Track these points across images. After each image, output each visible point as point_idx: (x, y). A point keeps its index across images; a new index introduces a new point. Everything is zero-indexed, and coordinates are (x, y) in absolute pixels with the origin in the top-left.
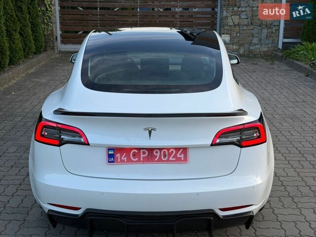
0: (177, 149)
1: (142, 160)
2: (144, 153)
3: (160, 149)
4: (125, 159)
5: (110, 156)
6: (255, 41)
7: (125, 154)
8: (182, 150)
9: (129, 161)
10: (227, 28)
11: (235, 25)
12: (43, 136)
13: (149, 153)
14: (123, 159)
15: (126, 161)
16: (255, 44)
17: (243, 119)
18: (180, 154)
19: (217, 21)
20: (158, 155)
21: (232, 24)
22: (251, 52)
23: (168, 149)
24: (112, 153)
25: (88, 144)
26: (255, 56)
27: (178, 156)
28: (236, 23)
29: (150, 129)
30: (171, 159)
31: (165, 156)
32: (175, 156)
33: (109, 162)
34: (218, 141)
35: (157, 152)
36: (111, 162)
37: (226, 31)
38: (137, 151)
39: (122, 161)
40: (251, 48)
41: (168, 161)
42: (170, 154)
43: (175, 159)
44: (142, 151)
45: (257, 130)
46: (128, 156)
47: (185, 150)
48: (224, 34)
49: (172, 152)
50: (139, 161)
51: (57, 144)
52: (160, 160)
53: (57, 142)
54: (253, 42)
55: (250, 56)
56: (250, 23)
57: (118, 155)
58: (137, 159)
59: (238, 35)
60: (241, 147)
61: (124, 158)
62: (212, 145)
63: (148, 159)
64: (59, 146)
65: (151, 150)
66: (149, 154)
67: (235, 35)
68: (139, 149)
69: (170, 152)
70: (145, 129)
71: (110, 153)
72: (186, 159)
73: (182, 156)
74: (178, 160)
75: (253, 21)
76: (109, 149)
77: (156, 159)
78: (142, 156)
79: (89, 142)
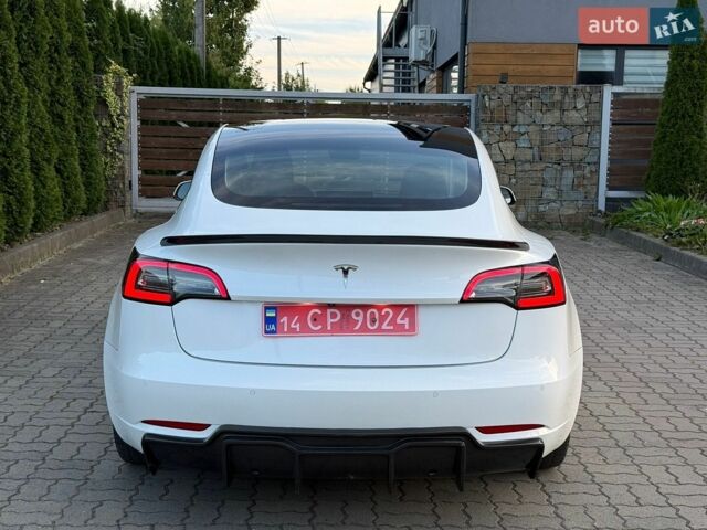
0: (397, 307)
1: (329, 328)
2: (334, 316)
3: (365, 307)
4: (298, 326)
5: (268, 321)
7: (297, 317)
8: (405, 310)
9: (305, 330)
12: (139, 287)
13: (343, 315)
14: (292, 326)
15: (298, 330)
18: (403, 319)
20: (360, 319)
23: (380, 308)
25: (228, 298)
27: (399, 321)
29: (346, 268)
30: (384, 327)
31: (373, 321)
33: (266, 332)
34: (473, 295)
35: (358, 314)
38: (320, 312)
39: (292, 331)
41: (379, 331)
42: (382, 319)
43: (392, 328)
44: (329, 311)
46: (303, 321)
47: (410, 308)
49: (387, 313)
50: (324, 331)
51: (168, 301)
52: (364, 330)
53: (167, 298)
57: (285, 319)
58: (320, 327)
60: (518, 308)
61: (295, 324)
62: (462, 301)
63: (342, 327)
64: (171, 303)
65: (346, 308)
66: (342, 318)
68: (324, 307)
69: (383, 313)
70: (337, 268)
72: (413, 328)
73: (406, 322)
74: (398, 330)
76: (267, 308)
77: (357, 328)
78: (330, 321)
79: (230, 294)
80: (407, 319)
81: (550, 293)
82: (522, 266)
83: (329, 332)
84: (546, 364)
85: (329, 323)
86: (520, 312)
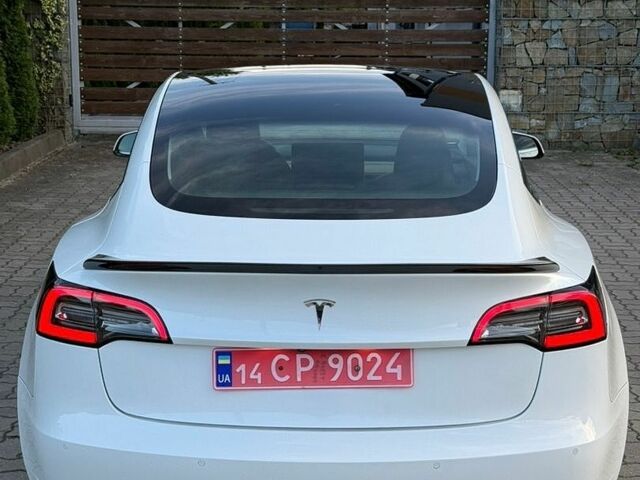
0: (387, 353)
1: (299, 379)
2: (305, 363)
3: (345, 353)
4: (259, 376)
5: (221, 370)
6: (587, 105)
7: (258, 365)
8: (397, 355)
9: (269, 382)
10: (512, 72)
11: (534, 67)
12: (56, 322)
13: (316, 362)
14: (252, 376)
15: (259, 382)
16: (588, 116)
17: (547, 280)
18: (394, 366)
19: (487, 56)
20: (339, 367)
21: (526, 63)
22: (577, 134)
23: (364, 353)
24: (228, 362)
25: (169, 341)
26: (587, 146)
27: (389, 369)
28: (538, 61)
29: (319, 303)
30: (371, 377)
31: (356, 370)
32: (381, 371)
33: (218, 385)
34: (486, 334)
35: (336, 361)
36: (223, 385)
37: (510, 81)
38: (286, 358)
39: (251, 383)
40: (578, 125)
41: (364, 381)
42: (368, 367)
43: (380, 378)
44: (299, 357)
45: (581, 309)
46: (265, 370)
47: (404, 354)
48: (505, 88)
49: (374, 359)
50: (292, 382)
51: (93, 341)
52: (344, 381)
53: (93, 337)
54: (582, 108)
55: (575, 144)
56: (573, 61)
57: (242, 368)
58: (287, 378)
59: (543, 90)
60: (544, 349)
61: (256, 374)
62: (471, 343)
63: (315, 377)
64: (97, 345)
65: (321, 355)
66: (316, 366)
67: (534, 90)
68: (292, 353)
69: (369, 359)
70: (308, 304)
71: (221, 362)
72: (407, 379)
73: (398, 370)
74: (388, 380)
75: (580, 56)
76: (218, 354)
77: (335, 378)
78: (300, 369)
79: (172, 336)
80: (399, 367)
81: (587, 326)
82: (549, 293)
83: (297, 383)
84: (581, 425)
85: (299, 373)
86: (546, 353)
